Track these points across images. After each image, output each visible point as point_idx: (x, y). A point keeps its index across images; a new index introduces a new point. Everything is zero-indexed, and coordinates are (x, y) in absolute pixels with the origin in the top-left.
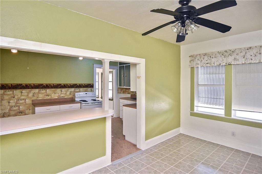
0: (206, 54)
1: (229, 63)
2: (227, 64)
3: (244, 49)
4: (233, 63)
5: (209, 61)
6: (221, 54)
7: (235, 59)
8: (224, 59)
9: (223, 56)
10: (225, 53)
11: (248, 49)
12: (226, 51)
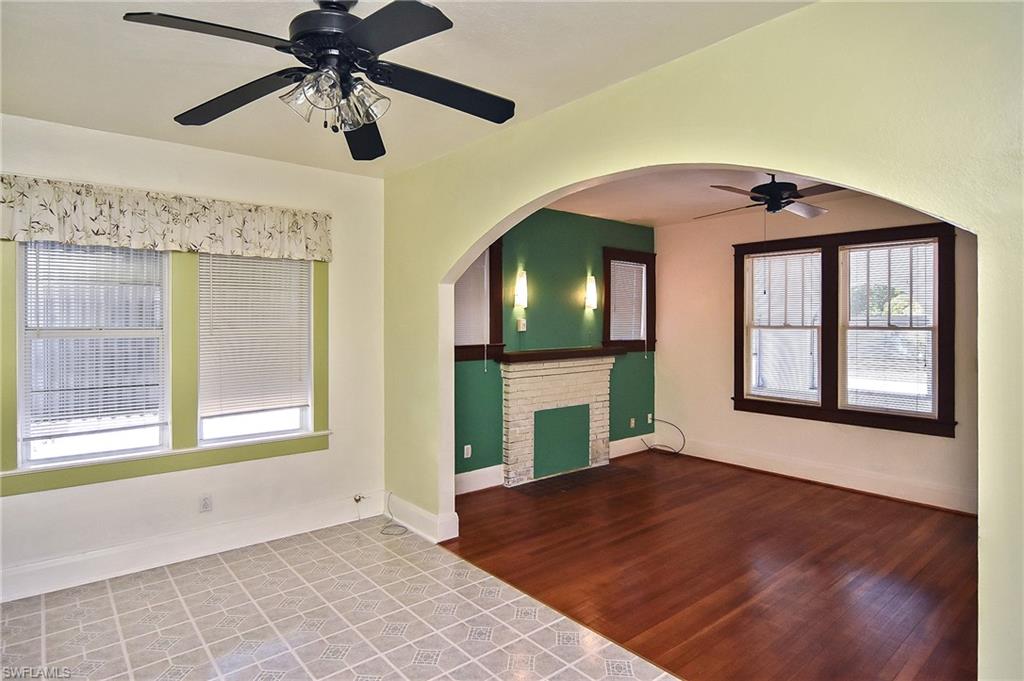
0: (88, 189)
1: (194, 248)
2: (185, 250)
3: (238, 206)
4: (205, 248)
5: (103, 224)
6: (159, 207)
7: (212, 236)
8: (171, 225)
9: (165, 216)
10: (176, 205)
11: (250, 211)
12: (179, 199)
